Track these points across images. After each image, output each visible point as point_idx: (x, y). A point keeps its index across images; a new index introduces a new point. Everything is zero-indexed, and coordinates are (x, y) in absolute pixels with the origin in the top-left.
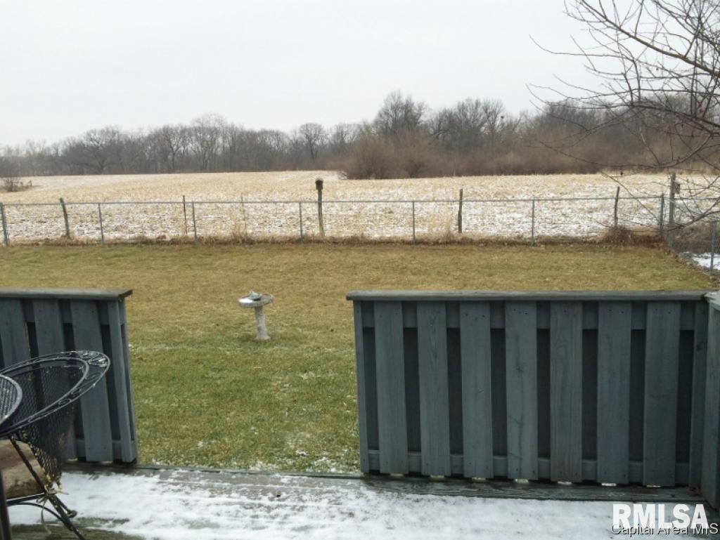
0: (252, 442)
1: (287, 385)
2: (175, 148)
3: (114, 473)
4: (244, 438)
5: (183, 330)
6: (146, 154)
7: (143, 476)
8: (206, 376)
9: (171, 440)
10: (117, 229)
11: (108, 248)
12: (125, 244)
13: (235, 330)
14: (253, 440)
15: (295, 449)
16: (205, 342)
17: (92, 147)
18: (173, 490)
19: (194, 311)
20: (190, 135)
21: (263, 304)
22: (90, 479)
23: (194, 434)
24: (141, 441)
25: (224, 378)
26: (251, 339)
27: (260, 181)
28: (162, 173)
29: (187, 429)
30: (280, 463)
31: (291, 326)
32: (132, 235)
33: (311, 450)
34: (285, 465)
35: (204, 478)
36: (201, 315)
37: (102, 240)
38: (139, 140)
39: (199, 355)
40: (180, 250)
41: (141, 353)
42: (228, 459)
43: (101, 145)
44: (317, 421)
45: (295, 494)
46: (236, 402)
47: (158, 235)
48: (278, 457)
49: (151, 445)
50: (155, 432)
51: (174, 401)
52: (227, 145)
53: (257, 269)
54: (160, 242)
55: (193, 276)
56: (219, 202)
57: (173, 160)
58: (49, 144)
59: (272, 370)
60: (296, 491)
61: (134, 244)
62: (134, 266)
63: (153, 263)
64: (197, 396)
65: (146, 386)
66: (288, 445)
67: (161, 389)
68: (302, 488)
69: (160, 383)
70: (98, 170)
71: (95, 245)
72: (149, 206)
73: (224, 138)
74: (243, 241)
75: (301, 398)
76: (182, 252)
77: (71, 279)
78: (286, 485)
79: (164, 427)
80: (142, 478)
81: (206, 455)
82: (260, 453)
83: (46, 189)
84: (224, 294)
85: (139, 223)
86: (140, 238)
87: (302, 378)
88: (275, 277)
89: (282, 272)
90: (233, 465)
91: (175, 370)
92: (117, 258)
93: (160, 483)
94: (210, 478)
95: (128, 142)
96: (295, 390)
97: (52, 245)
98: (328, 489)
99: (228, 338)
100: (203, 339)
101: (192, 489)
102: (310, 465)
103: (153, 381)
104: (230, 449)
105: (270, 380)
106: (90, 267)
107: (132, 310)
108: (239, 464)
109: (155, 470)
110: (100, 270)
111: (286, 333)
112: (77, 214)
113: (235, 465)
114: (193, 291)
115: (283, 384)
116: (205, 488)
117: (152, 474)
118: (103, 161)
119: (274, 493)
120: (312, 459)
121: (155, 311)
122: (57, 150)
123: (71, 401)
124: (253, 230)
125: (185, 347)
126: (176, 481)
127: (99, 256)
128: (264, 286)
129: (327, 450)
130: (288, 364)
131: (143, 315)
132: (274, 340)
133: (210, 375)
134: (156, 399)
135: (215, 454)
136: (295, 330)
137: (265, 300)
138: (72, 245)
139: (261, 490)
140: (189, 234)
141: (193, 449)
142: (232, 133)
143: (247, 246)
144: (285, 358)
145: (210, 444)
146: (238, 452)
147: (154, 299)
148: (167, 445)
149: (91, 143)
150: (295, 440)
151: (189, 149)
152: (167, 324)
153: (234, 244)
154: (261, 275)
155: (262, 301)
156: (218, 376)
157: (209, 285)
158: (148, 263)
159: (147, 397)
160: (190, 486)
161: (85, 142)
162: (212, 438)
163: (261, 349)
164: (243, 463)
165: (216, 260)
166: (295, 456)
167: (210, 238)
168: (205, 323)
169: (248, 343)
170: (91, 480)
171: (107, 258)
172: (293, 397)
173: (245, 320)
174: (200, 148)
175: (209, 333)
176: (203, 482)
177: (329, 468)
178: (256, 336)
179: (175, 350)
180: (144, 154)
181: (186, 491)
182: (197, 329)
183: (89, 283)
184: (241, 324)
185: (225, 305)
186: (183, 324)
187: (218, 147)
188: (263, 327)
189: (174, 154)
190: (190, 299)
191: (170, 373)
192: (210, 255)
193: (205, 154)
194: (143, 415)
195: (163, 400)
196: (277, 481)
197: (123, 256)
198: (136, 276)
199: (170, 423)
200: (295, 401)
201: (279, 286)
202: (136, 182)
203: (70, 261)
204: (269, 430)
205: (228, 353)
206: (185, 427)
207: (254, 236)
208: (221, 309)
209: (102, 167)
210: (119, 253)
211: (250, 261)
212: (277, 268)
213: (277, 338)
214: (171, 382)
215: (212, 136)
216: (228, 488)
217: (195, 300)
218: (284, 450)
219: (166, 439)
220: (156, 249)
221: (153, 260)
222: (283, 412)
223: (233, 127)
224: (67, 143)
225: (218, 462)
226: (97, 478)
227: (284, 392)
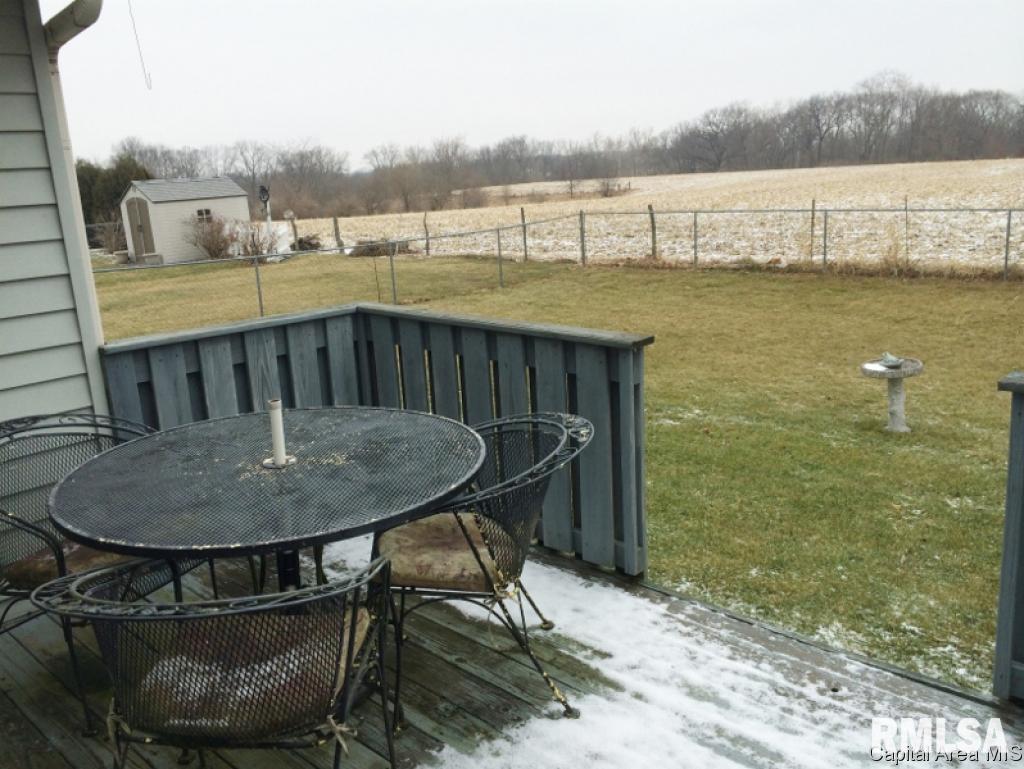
0: (833, 590)
1: (919, 512)
2: (825, 128)
3: (612, 585)
4: (822, 580)
5: (775, 400)
6: (781, 139)
7: (647, 600)
8: (791, 473)
9: (715, 555)
10: (718, 248)
11: (701, 275)
12: (724, 269)
13: (855, 410)
14: (835, 586)
15: (901, 619)
16: (803, 422)
17: (710, 134)
18: (680, 632)
19: (799, 374)
20: (850, 108)
21: (902, 375)
22: (581, 585)
23: (749, 555)
24: (675, 547)
25: (817, 481)
26: (876, 428)
27: (955, 177)
28: (801, 166)
29: (741, 546)
30: (870, 634)
31: (951, 416)
32: (735, 258)
33: (929, 628)
34: (878, 640)
35: (727, 627)
36: (808, 381)
37: (695, 262)
38: (773, 120)
39: (789, 440)
40: (800, 282)
41: (709, 425)
42: (789, 606)
43: (722, 131)
44: (954, 582)
45: (864, 695)
46: (825, 522)
47: (770, 258)
48: (870, 623)
49: (686, 556)
50: (698, 539)
51: (735, 501)
52: (908, 120)
53: (916, 318)
54: (771, 268)
55: (810, 322)
56: (877, 210)
57: (820, 145)
58: (656, 133)
59: (900, 482)
60: (867, 692)
61: (735, 270)
62: (731, 301)
63: (757, 297)
64: (769, 499)
65: (703, 472)
66: (892, 610)
67: (721, 480)
68: (878, 689)
69: (722, 471)
70: (714, 166)
71: (685, 269)
72: (770, 216)
73: (905, 107)
74: (901, 272)
75: (936, 537)
76: (801, 284)
77: (647, 313)
78: (852, 675)
79: (709, 535)
80: (645, 602)
81: (758, 592)
82: (841, 609)
83: (647, 193)
84: (852, 352)
85: (749, 240)
86: (744, 261)
87: (948, 506)
88: (943, 334)
89: (958, 326)
90: (793, 616)
91: (747, 456)
92: (710, 289)
93: (666, 615)
94: (737, 630)
95: (759, 124)
96: (929, 522)
97: (634, 266)
98: (924, 704)
99: (840, 420)
100: (800, 417)
101: (706, 638)
102: (920, 653)
103: (714, 467)
104: (794, 591)
105: (891, 499)
106: (673, 298)
107: (713, 362)
108: (803, 618)
109: (665, 595)
110: (686, 304)
111: (941, 427)
112: (674, 227)
113: (796, 618)
114: (805, 343)
115: (911, 508)
116: (726, 642)
117: (659, 601)
118: (722, 153)
119: (828, 683)
120: (928, 643)
121: (743, 367)
122: (665, 140)
123: (530, 481)
124: (921, 255)
125: (773, 425)
126: (688, 620)
127: (687, 284)
128: (920, 346)
129: (958, 636)
130: (930, 477)
131: (725, 371)
132: (915, 435)
133: (797, 473)
134: (711, 494)
135: (771, 593)
136: (958, 424)
137: (908, 369)
138: (657, 268)
139: (808, 672)
140: (815, 258)
141: (741, 577)
142: (917, 100)
143: (905, 280)
144: (927, 467)
145: (768, 575)
146: (807, 599)
147: (746, 350)
148: (707, 561)
149: (709, 128)
150: (906, 604)
151: (846, 129)
152: (754, 388)
153: (883, 276)
154: (921, 329)
155: (903, 369)
156: (809, 476)
157: (831, 337)
158: (750, 298)
159: (700, 488)
160: (706, 632)
161: (701, 127)
162: (773, 568)
163: (889, 445)
164: (809, 618)
165: (850, 300)
166: (898, 630)
167: (847, 265)
168: (809, 393)
169: (870, 433)
170: (583, 587)
171: (697, 288)
172: (923, 533)
173: (875, 397)
174: (863, 126)
175: (814, 409)
176: (724, 633)
177: (954, 665)
178: (886, 425)
179: (756, 427)
180: (778, 139)
181: (698, 638)
182: (794, 401)
183: (667, 319)
184: (868, 401)
185: (848, 369)
186: (776, 392)
187: (892, 123)
188: (900, 412)
189: (821, 139)
190: (798, 356)
191: (740, 459)
192: (843, 291)
193: (869, 136)
194: (688, 511)
195: (719, 496)
196: (839, 666)
197: (717, 286)
198: (729, 315)
199: (719, 531)
200: (924, 540)
201: (946, 347)
202: (762, 181)
203: (651, 289)
204: (866, 576)
205: (834, 444)
206: (739, 541)
207: (920, 264)
208: (841, 375)
209: (720, 161)
210: (713, 281)
211: (906, 304)
212: (951, 319)
213: (921, 433)
214: (738, 472)
215: (884, 106)
216: (759, 653)
217: (803, 357)
218: (883, 615)
219: (708, 552)
220: (765, 278)
221: (758, 294)
222: (899, 554)
223: (920, 91)
224: (679, 131)
225: (772, 606)
226: (591, 585)
227: (910, 522)
